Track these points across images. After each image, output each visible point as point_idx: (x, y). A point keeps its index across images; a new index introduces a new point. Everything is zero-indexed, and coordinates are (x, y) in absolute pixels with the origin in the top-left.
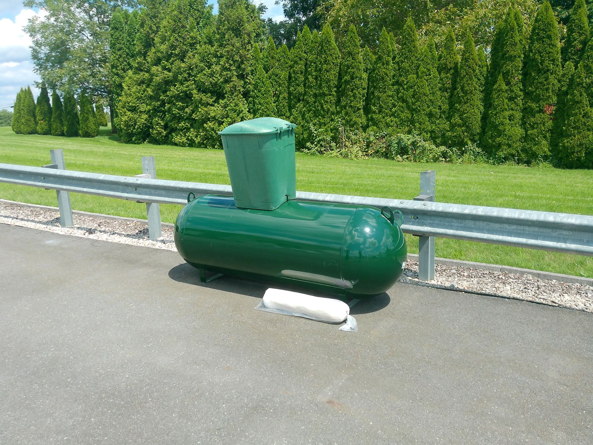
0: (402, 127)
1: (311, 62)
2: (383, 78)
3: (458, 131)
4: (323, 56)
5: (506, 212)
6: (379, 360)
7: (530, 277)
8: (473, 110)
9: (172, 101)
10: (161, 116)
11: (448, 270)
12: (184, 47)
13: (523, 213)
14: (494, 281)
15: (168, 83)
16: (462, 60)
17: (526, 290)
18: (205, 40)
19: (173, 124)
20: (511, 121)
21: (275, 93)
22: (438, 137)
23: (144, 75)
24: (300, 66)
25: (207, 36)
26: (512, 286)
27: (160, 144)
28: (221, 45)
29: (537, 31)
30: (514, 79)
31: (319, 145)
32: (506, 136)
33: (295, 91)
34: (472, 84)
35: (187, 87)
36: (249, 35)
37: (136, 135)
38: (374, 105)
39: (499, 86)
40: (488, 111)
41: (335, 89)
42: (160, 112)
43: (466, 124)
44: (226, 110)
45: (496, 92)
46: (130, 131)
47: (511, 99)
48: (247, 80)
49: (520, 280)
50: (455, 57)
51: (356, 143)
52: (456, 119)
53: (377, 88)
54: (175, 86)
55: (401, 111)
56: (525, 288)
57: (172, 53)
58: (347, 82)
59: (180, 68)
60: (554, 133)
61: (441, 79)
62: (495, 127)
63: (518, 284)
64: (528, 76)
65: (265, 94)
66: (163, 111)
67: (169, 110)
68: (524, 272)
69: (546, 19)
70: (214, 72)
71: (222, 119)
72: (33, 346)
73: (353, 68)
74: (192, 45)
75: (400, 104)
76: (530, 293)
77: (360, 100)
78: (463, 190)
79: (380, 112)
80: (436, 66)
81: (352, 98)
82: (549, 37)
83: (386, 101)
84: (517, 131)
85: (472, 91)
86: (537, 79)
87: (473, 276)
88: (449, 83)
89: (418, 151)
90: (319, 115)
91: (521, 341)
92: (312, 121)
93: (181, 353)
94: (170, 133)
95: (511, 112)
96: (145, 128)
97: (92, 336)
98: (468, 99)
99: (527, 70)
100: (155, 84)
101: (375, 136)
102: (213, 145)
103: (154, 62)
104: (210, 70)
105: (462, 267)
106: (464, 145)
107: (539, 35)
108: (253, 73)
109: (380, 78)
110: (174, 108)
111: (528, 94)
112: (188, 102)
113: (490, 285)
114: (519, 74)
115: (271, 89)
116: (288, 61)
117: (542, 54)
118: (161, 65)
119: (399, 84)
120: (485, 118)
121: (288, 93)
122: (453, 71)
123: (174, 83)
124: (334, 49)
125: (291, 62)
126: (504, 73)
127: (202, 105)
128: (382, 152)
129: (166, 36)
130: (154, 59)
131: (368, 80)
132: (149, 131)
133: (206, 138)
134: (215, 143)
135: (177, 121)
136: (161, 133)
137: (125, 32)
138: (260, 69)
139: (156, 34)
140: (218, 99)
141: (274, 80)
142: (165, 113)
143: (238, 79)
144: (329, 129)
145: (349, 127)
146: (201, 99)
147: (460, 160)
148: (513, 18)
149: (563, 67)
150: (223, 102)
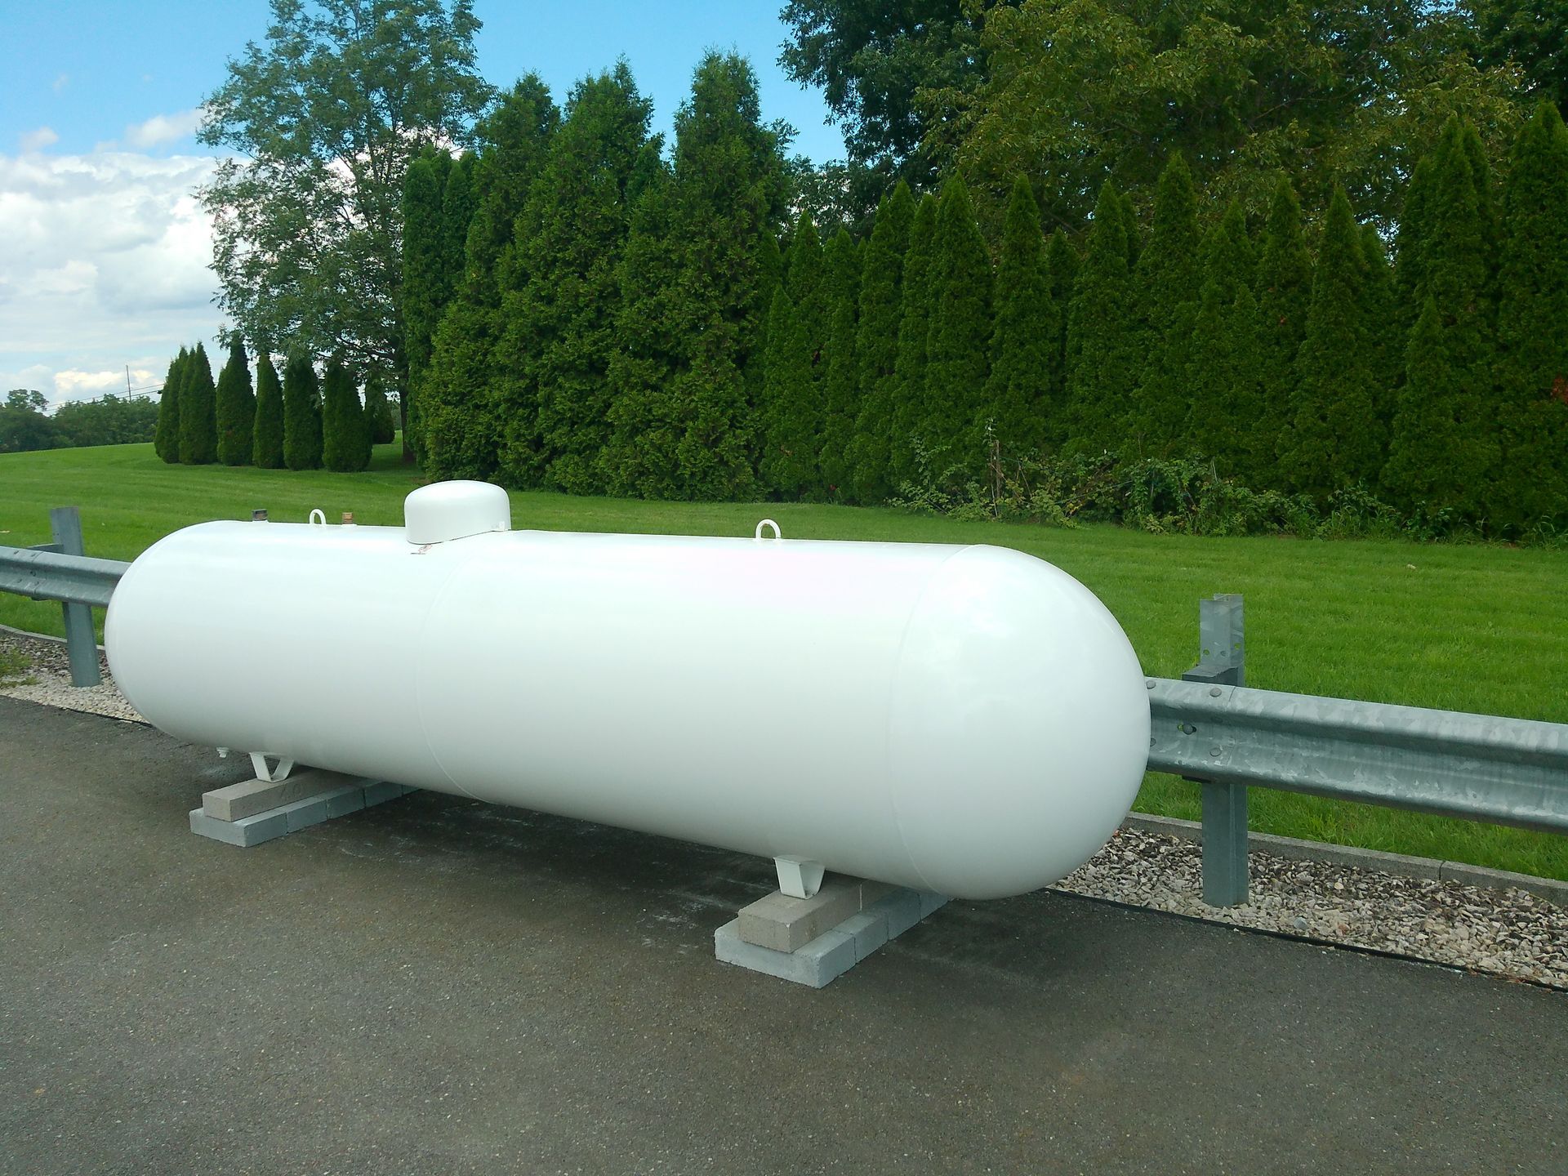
0: (1159, 438)
1: (915, 274)
2: (1105, 311)
5: (1447, 722)
7: (1527, 898)
8: (1352, 395)
9: (555, 380)
10: (528, 417)
11: (1290, 873)
12: (588, 243)
13: (1496, 726)
14: (1421, 911)
15: (547, 332)
16: (1322, 261)
17: (1516, 941)
18: (642, 222)
19: (557, 438)
20: (1459, 422)
21: (818, 355)
22: (1259, 467)
23: (487, 313)
24: (885, 285)
25: (647, 214)
26: (1474, 926)
27: (521, 489)
28: (682, 237)
29: (1523, 181)
30: (1466, 309)
31: (934, 487)
32: (1448, 463)
33: (869, 348)
35: (595, 343)
37: (464, 465)
38: (1082, 382)
39: (1425, 327)
41: (977, 342)
42: (521, 405)
43: (1334, 430)
44: (692, 401)
47: (1458, 362)
48: (745, 323)
49: (1497, 910)
50: (1297, 254)
51: (1034, 481)
53: (1088, 336)
54: (563, 340)
55: (1156, 398)
56: (1512, 935)
57: (555, 260)
59: (578, 295)
61: (1264, 313)
63: (1491, 920)
64: (1504, 301)
65: (792, 356)
66: (532, 403)
67: (549, 400)
68: (1510, 883)
69: (1549, 149)
70: (664, 306)
71: (682, 422)
73: (1024, 288)
74: (605, 237)
75: (1154, 377)
76: (1528, 953)
78: (1330, 619)
79: (1098, 399)
80: (1249, 277)
81: (1023, 366)
84: (1479, 450)
86: (1530, 309)
87: (1361, 892)
88: (1284, 324)
89: (1204, 505)
90: (935, 410)
91: (1503, 1116)
92: (913, 424)
94: (549, 460)
95: (1458, 398)
96: (485, 448)
99: (1501, 285)
100: (514, 336)
101: (1087, 464)
102: (658, 489)
103: (512, 280)
104: (653, 301)
105: (1330, 864)
106: (1332, 488)
107: (1531, 192)
108: (760, 305)
109: (1097, 312)
110: (559, 396)
111: (1504, 348)
112: (595, 381)
113: (1410, 924)
114: (1479, 295)
115: (808, 344)
116: (851, 272)
117: (1540, 243)
118: (529, 290)
119: (1151, 328)
120: (1386, 416)
121: (851, 355)
122: (1294, 290)
123: (559, 333)
124: (973, 239)
125: (860, 274)
126: (1440, 294)
127: (632, 388)
128: (1104, 505)
129: (541, 216)
130: (512, 272)
131: (1064, 316)
132: (496, 455)
133: (642, 472)
134: (664, 484)
135: (567, 429)
136: (525, 461)
137: (441, 209)
138: (778, 294)
139: (518, 212)
140: (672, 371)
141: (817, 322)
142: (536, 410)
143: (725, 320)
144: (961, 445)
145: (1015, 441)
146: (629, 375)
147: (1320, 529)
148: (1461, 148)
150: (686, 379)
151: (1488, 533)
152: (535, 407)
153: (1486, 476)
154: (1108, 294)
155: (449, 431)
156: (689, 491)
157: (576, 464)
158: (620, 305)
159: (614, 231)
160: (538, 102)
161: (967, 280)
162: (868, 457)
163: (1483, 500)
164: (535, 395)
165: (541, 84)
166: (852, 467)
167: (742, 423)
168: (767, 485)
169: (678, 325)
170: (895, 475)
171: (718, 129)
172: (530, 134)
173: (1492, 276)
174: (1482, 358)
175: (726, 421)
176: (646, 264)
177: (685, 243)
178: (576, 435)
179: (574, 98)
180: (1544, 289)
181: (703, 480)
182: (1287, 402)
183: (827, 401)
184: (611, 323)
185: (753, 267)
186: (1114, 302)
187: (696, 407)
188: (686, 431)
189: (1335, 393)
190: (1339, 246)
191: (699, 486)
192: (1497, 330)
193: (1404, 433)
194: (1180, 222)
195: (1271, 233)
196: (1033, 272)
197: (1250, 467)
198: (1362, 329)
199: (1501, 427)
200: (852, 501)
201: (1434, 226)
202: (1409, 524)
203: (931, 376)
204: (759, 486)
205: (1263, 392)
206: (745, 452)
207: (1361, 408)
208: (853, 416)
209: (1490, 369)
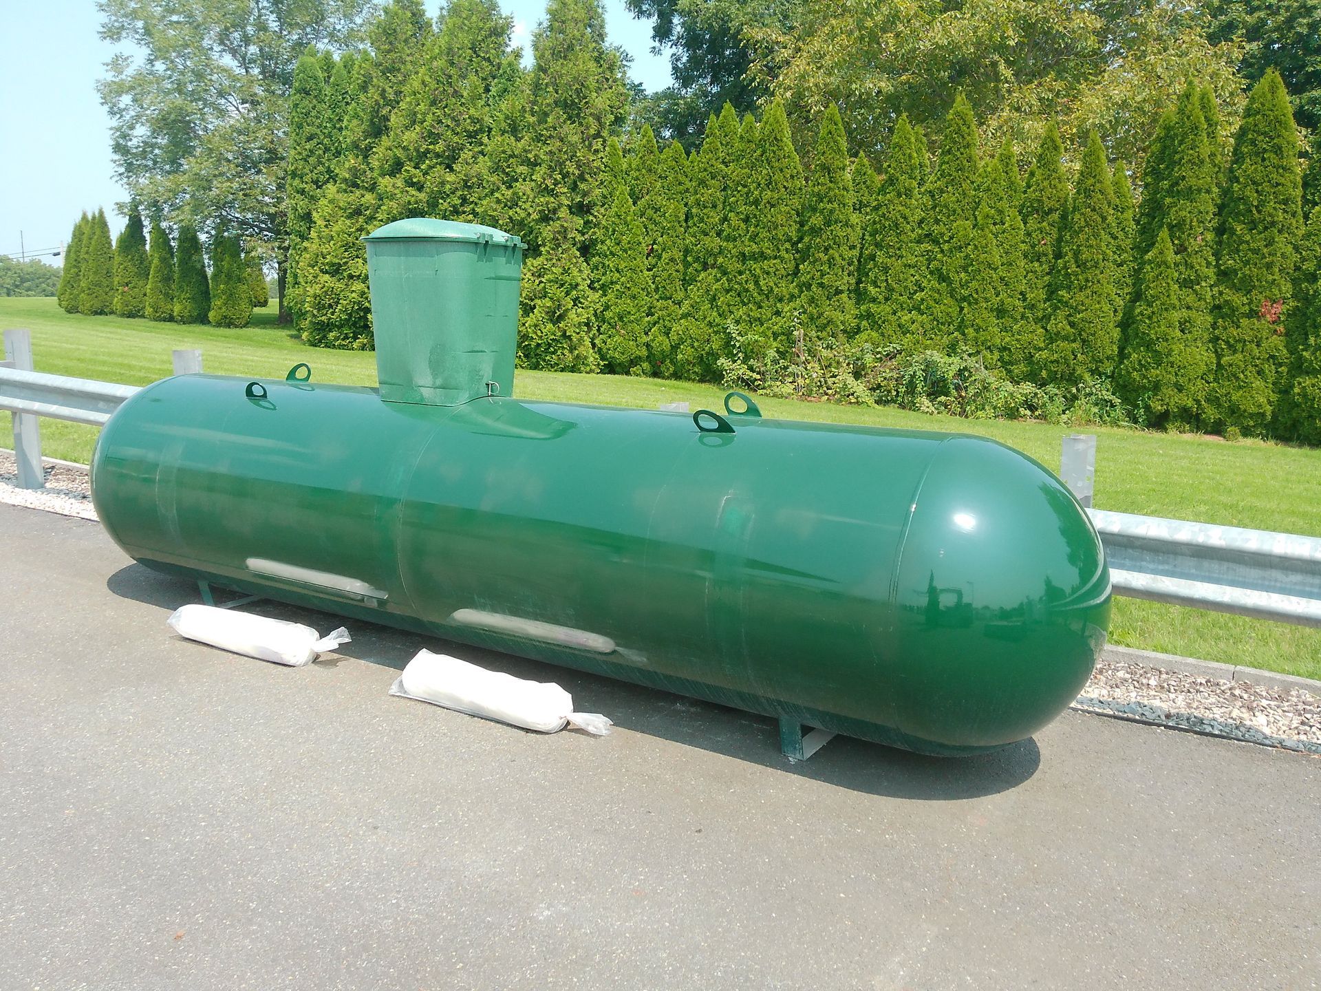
0: (936, 334)
1: (738, 183)
2: (897, 226)
3: (1062, 351)
4: (764, 172)
6: (1005, 890)
7: (1307, 696)
8: (1097, 306)
12: (456, 139)
14: (1225, 703)
16: (1078, 193)
18: (503, 124)
20: (1184, 333)
21: (652, 249)
22: (1017, 362)
23: (363, 195)
24: (712, 192)
25: (507, 117)
26: (1271, 715)
28: (538, 138)
29: (1250, 136)
30: (1195, 240)
31: (746, 366)
32: (1172, 367)
33: (696, 245)
34: (1099, 247)
36: (598, 119)
38: (875, 284)
39: (1160, 253)
40: (1132, 308)
41: (788, 245)
43: (1080, 335)
44: (541, 282)
45: (1152, 268)
46: (323, 317)
47: (1186, 284)
48: (591, 218)
49: (1286, 704)
50: (1060, 186)
51: (830, 365)
52: (1059, 323)
53: (881, 246)
55: (935, 300)
56: (1303, 723)
57: (428, 151)
58: (815, 231)
59: (443, 183)
60: (1280, 365)
61: (1029, 234)
62: (1149, 345)
63: (1283, 711)
64: (1227, 235)
65: (630, 248)
68: (1293, 684)
69: (1272, 110)
70: (519, 198)
71: (532, 300)
72: (155, 814)
73: (830, 201)
74: (471, 135)
75: (935, 283)
77: (843, 271)
79: (887, 299)
80: (1017, 203)
81: (826, 268)
82: (1278, 150)
83: (901, 275)
84: (1198, 357)
85: (1097, 263)
86: (1247, 243)
87: (1172, 688)
88: (1045, 244)
89: (971, 391)
90: (750, 301)
92: (731, 312)
93: (516, 849)
95: (1184, 313)
96: (357, 313)
97: (294, 794)
98: (1087, 280)
99: (1225, 222)
101: (875, 353)
103: (387, 168)
105: (1141, 665)
106: (1076, 383)
107: (1256, 145)
108: (603, 202)
109: (889, 225)
111: (1224, 274)
113: (1219, 712)
114: (1206, 229)
115: (644, 239)
116: (682, 178)
117: (1260, 188)
118: (402, 176)
119: (934, 241)
121: (680, 251)
122: (1055, 216)
124: (789, 157)
125: (690, 181)
126: (1173, 227)
128: (888, 388)
129: (415, 114)
130: (387, 161)
131: (862, 228)
137: (324, 102)
138: (620, 194)
139: (394, 108)
141: (652, 220)
143: (572, 213)
144: (770, 333)
145: (817, 331)
147: (1064, 417)
148: (1197, 104)
149: (1306, 217)
150: (536, 263)
151: (1201, 427)
154: (900, 211)
155: (325, 297)
156: (534, 360)
159: (480, 130)
160: (414, 14)
161: (782, 191)
162: (691, 338)
166: (675, 348)
167: (583, 303)
168: (603, 359)
169: (529, 214)
170: (712, 354)
171: (569, 47)
172: (405, 41)
173: (1218, 214)
174: (1205, 281)
175: (570, 300)
176: (506, 160)
177: (539, 145)
179: (445, 12)
180: (1260, 227)
181: (547, 350)
182: (1044, 310)
183: (657, 288)
184: (474, 210)
185: (598, 168)
186: (905, 218)
187: (544, 287)
188: (535, 308)
190: (1092, 181)
191: (543, 356)
192: (1220, 259)
194: (963, 154)
195: (1039, 167)
196: (839, 188)
197: (1010, 362)
198: (1108, 251)
200: (677, 376)
201: (1173, 170)
202: (1138, 415)
203: (748, 272)
204: (595, 358)
205: (1025, 300)
206: (585, 329)
207: (1104, 317)
208: (679, 304)
209: (1211, 291)
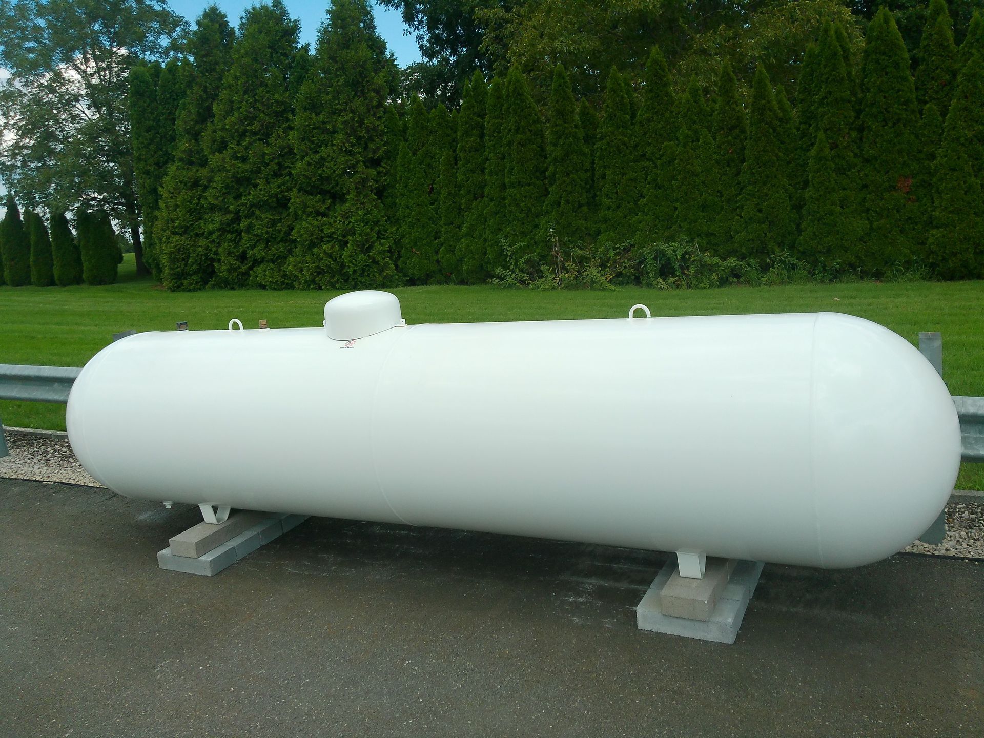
0: (659, 230)
2: (619, 151)
3: (755, 232)
8: (777, 195)
9: (253, 213)
10: (234, 240)
11: (957, 514)
12: (267, 119)
15: (242, 182)
16: (753, 112)
19: (258, 252)
20: (843, 208)
21: (432, 188)
22: (722, 243)
23: (197, 170)
25: (307, 98)
27: (233, 289)
28: (334, 112)
29: (874, 57)
30: (844, 138)
31: (517, 269)
32: (838, 234)
33: (467, 181)
35: (279, 187)
36: (377, 92)
37: (191, 275)
38: (608, 196)
39: (819, 150)
41: (538, 174)
42: (229, 232)
43: (767, 218)
44: (350, 222)
46: (179, 269)
47: (841, 171)
48: (381, 169)
50: (737, 109)
51: (582, 262)
52: (751, 211)
53: (609, 167)
54: (255, 186)
55: (655, 204)
57: (245, 131)
59: (264, 154)
60: (916, 224)
61: (719, 147)
64: (865, 133)
65: (415, 189)
66: (236, 231)
67: (249, 228)
70: (325, 159)
71: (344, 236)
75: (653, 191)
77: (582, 189)
79: (618, 207)
80: (707, 124)
81: (569, 188)
82: (897, 65)
84: (856, 225)
86: (882, 136)
88: (732, 153)
89: (693, 270)
90: (514, 220)
92: (500, 230)
94: (251, 268)
95: (842, 193)
96: (205, 262)
98: (767, 177)
99: (863, 122)
100: (220, 185)
101: (615, 249)
102: (332, 282)
103: (215, 146)
104: (317, 157)
106: (768, 255)
107: (879, 64)
108: (390, 155)
109: (614, 151)
110: (257, 224)
111: (867, 161)
112: (282, 213)
114: (850, 129)
115: (425, 181)
116: (449, 131)
117: (887, 95)
118: (227, 153)
119: (648, 160)
120: (798, 207)
121: (455, 187)
122: (737, 131)
123: (253, 182)
124: (530, 107)
125: (455, 132)
126: (827, 130)
127: (308, 215)
128: (628, 274)
129: (232, 102)
130: (214, 142)
131: (592, 155)
132: (213, 266)
133: (320, 272)
134: (335, 279)
135: (263, 246)
136: (235, 269)
137: (155, 99)
138: (402, 148)
139: (214, 100)
140: (334, 203)
141: (429, 165)
142: (240, 234)
143: (367, 167)
144: (533, 241)
145: (568, 237)
146: (306, 206)
147: (764, 280)
148: (834, 37)
149: (921, 113)
150: (344, 208)
151: (864, 275)
152: (239, 232)
153: (861, 240)
154: (620, 139)
155: (178, 253)
156: (353, 283)
157: (272, 269)
158: (294, 160)
159: (285, 111)
160: (220, 25)
161: (528, 134)
162: (472, 253)
163: (860, 255)
164: (239, 224)
165: (220, 12)
166: (461, 260)
167: (385, 235)
168: (405, 276)
169: (334, 171)
170: (490, 263)
171: (350, 39)
172: (216, 46)
173: (857, 117)
174: (854, 168)
175: (374, 234)
176: (311, 132)
177: (335, 117)
178: (270, 250)
179: (244, 21)
180: (890, 124)
181: (362, 275)
182: (736, 202)
183: (441, 217)
184: (289, 172)
185: (383, 131)
186: (624, 144)
187: (353, 226)
188: (348, 243)
189: (767, 195)
190: (763, 102)
191: (359, 279)
192: (863, 150)
193: (810, 217)
194: (661, 91)
195: (720, 96)
196: (572, 127)
197: (716, 244)
198: (780, 154)
199: (868, 210)
200: (463, 282)
201: (821, 87)
202: (817, 272)
203: (509, 198)
204: (399, 276)
205: (722, 196)
206: (389, 254)
207: (783, 203)
208: (459, 227)
209: (859, 174)
